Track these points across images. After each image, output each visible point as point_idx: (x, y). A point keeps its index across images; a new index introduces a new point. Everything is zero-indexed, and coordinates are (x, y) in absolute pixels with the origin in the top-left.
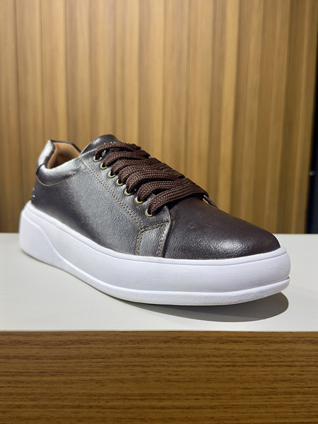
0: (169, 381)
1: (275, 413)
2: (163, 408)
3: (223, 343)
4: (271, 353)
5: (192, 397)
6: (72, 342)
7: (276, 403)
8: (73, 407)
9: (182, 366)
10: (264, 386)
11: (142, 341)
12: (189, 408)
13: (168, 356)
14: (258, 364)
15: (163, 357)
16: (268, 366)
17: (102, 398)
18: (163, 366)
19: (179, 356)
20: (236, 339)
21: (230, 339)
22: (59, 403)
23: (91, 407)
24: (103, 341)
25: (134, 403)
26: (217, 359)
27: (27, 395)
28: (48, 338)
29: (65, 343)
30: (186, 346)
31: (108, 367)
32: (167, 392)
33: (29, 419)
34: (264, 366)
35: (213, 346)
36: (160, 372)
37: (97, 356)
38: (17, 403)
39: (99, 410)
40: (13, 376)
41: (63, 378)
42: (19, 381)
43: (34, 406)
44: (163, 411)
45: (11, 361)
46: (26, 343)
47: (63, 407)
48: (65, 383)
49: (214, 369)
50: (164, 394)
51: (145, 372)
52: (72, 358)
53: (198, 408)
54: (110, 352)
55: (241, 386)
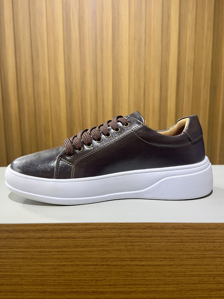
0: (146, 250)
1: (205, 269)
2: (143, 266)
3: (176, 229)
4: (203, 235)
6: (93, 229)
7: (205, 263)
8: (93, 265)
10: (199, 253)
11: (131, 228)
12: (157, 266)
13: (145, 237)
14: (195, 241)
16: (201, 242)
17: (109, 260)
20: (182, 227)
22: (85, 263)
23: (103, 265)
24: (110, 228)
26: (173, 238)
27: (68, 258)
28: (80, 227)
29: (89, 229)
30: (155, 231)
31: (112, 242)
32: (145, 256)
33: (69, 272)
34: (199, 242)
35: (170, 231)
37: (106, 237)
38: (62, 263)
41: (87, 249)
44: (143, 267)
45: (60, 240)
47: (88, 265)
48: (89, 252)
49: (171, 244)
50: (143, 258)
51: (133, 245)
52: (93, 238)
54: (113, 234)
55: (187, 253)
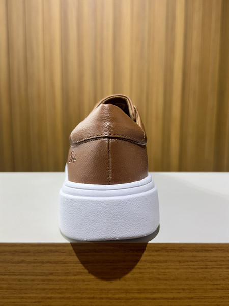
5: (175, 291)
9: (168, 269)
15: (155, 262)
18: (155, 268)
19: (166, 261)
21: (203, 249)
25: (133, 295)
36: (152, 273)
39: (108, 300)
40: (47, 276)
42: (50, 280)
43: (61, 298)
46: (56, 252)
53: (179, 299)
